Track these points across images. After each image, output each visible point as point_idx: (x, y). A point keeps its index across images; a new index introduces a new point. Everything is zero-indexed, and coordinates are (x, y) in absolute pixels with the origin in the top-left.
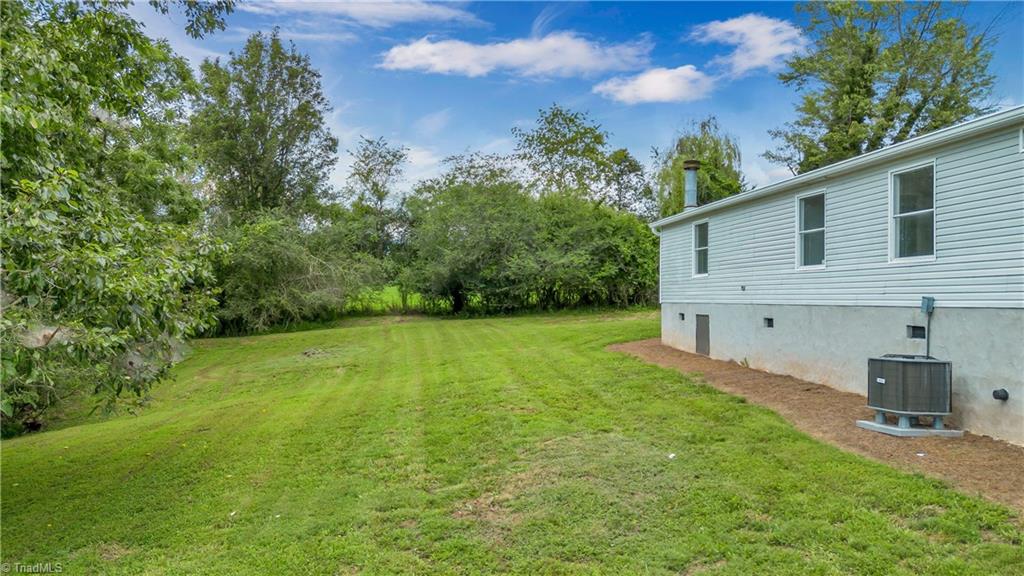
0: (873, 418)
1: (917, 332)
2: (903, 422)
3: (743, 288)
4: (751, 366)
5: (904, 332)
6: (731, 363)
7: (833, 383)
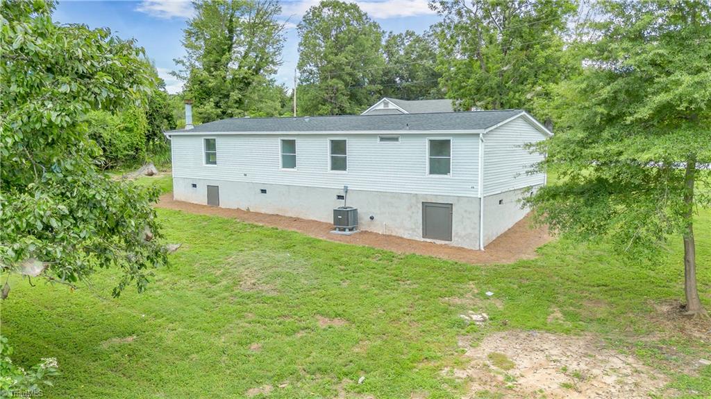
0: (335, 229)
1: (340, 197)
2: (347, 230)
3: (245, 175)
4: (251, 211)
5: (336, 197)
6: (238, 209)
7: (301, 216)
